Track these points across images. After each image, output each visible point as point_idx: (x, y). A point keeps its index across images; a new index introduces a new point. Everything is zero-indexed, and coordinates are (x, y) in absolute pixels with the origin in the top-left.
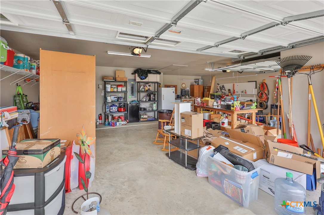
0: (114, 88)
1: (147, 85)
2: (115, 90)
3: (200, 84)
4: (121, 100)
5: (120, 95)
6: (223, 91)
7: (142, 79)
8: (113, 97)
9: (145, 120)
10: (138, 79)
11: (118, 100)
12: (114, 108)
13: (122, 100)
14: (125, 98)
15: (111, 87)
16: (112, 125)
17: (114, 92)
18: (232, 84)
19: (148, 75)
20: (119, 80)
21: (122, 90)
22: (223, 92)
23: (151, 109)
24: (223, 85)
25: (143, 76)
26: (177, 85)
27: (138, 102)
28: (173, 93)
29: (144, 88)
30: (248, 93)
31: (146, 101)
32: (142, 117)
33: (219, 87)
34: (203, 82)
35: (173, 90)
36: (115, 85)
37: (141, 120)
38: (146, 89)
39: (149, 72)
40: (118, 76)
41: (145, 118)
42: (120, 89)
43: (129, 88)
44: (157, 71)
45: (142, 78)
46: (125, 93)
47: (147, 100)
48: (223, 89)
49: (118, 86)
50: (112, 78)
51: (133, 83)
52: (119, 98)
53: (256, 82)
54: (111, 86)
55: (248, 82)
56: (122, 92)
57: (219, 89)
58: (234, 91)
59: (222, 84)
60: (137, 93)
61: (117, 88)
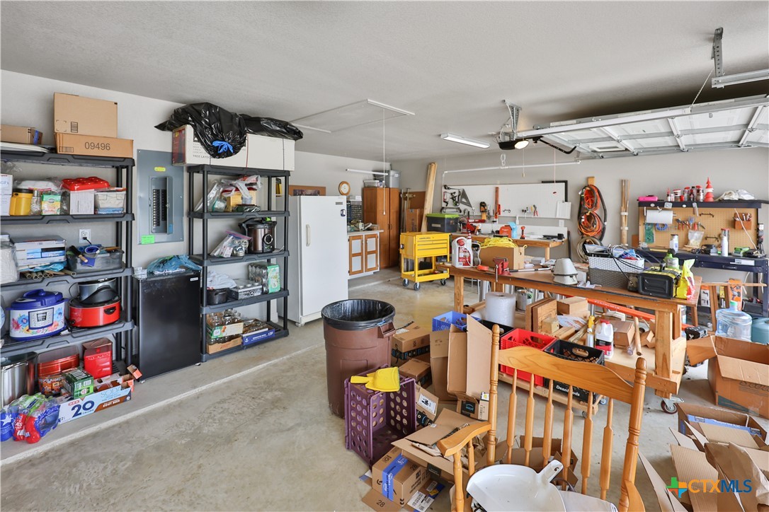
0: (42, 194)
1: (241, 184)
2: (51, 206)
3: (391, 187)
4: (91, 262)
5: (85, 234)
6: (462, 207)
7: (220, 156)
8: (37, 246)
9: (231, 344)
10: (196, 153)
11: (69, 267)
12: (39, 311)
13: (98, 265)
14: (120, 249)
15: (16, 191)
16: (20, 433)
17: (39, 218)
18: (491, 189)
19: (245, 140)
20: (80, 150)
21: (96, 208)
22: (462, 210)
23: (256, 289)
24: (464, 191)
25: (224, 140)
26: (325, 188)
27: (192, 265)
28: (342, 215)
29: (225, 195)
30: (541, 214)
31: (234, 258)
32: (217, 333)
33: (448, 197)
34: (400, 180)
35: (341, 203)
36: (49, 179)
37: (213, 349)
38: (235, 200)
39: (254, 123)
40: (75, 127)
41: (231, 338)
42: (82, 201)
43: (143, 194)
44: (287, 123)
45: (217, 148)
46: (122, 221)
47: (241, 253)
48: (464, 200)
49: (68, 185)
50: (27, 137)
51: (163, 169)
52: (74, 252)
53: (566, 182)
54: (18, 180)
55: (543, 182)
56: (97, 216)
57: (450, 201)
58: (499, 208)
59: (461, 188)
60: (185, 220)
61: (65, 197)
